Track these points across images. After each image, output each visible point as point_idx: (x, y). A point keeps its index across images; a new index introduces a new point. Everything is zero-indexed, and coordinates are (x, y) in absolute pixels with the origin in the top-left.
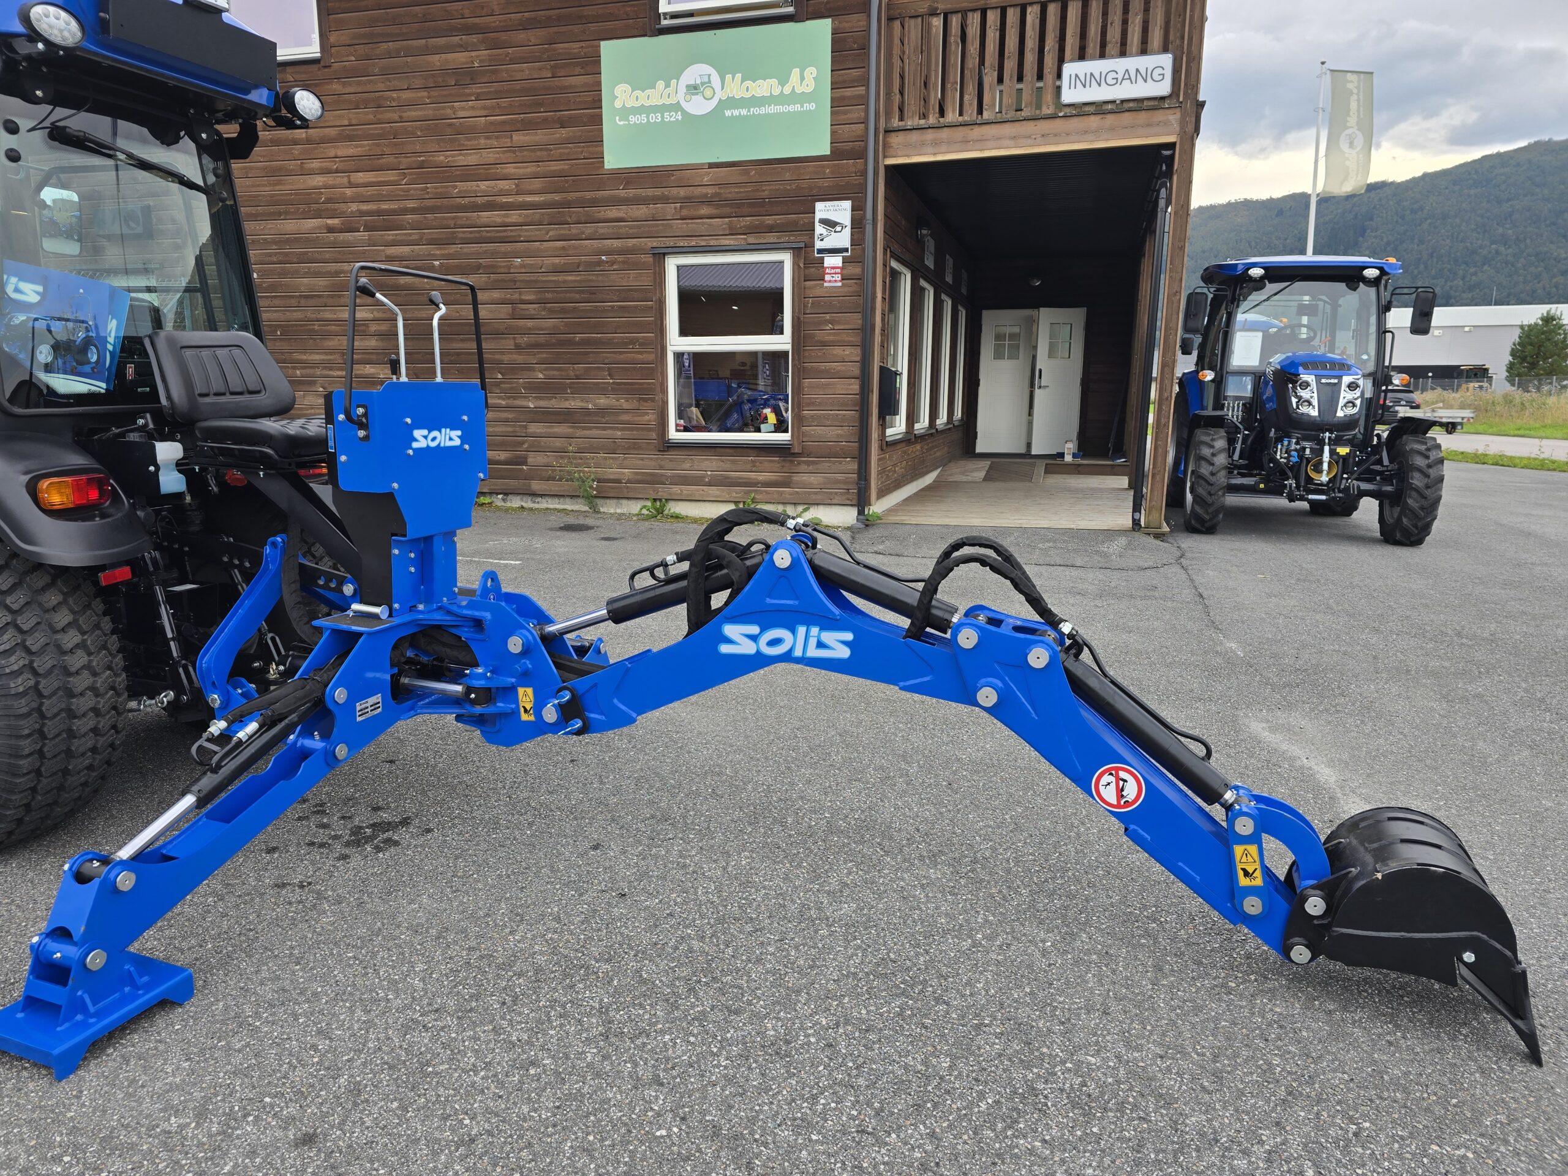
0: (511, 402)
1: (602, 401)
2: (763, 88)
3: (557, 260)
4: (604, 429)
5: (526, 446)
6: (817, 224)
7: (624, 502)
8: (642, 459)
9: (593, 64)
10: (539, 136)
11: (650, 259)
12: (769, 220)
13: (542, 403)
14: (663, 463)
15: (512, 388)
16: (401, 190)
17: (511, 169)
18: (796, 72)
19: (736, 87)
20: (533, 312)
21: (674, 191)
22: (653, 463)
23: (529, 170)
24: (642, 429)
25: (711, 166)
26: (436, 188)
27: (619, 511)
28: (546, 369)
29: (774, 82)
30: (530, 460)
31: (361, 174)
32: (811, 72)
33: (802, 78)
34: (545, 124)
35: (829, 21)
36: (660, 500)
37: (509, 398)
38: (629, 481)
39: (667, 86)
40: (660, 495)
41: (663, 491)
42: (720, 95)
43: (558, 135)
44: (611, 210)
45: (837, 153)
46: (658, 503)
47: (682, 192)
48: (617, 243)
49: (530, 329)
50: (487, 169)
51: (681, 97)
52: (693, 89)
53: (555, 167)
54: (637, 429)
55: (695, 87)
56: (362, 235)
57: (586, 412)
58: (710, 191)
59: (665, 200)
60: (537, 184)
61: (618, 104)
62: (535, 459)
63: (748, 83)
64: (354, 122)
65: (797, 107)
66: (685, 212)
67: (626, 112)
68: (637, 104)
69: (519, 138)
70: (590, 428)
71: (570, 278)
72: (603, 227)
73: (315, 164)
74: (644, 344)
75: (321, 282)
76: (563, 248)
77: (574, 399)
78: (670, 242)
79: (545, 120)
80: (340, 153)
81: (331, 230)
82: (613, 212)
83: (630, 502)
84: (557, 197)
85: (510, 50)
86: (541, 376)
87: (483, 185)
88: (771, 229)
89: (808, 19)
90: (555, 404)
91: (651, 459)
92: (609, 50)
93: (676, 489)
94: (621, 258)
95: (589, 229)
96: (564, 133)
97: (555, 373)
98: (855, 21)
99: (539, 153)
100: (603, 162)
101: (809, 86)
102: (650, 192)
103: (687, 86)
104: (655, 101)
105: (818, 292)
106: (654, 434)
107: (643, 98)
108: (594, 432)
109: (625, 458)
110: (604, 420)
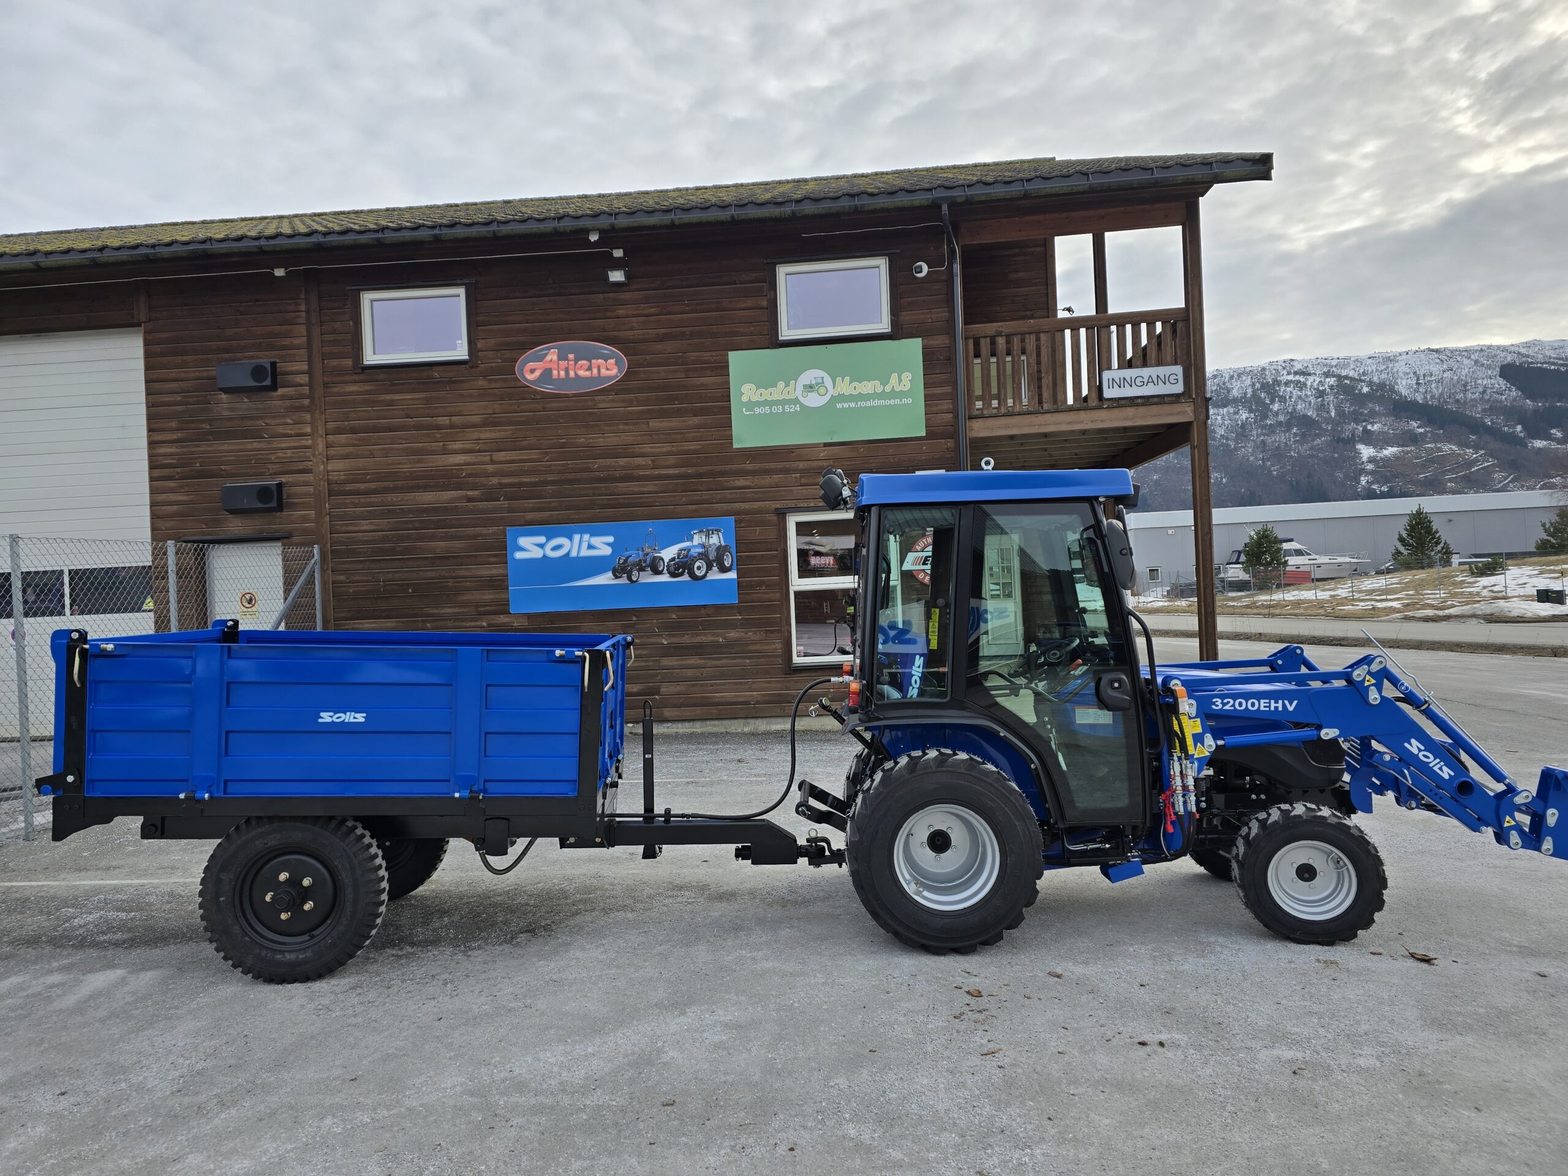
1: (733, 634)
2: (867, 387)
4: (736, 658)
5: (659, 677)
7: (752, 721)
8: (769, 682)
9: (723, 368)
10: (674, 423)
11: (774, 518)
13: (674, 640)
14: (787, 685)
15: (645, 629)
16: (541, 465)
17: (647, 449)
18: (895, 376)
19: (844, 387)
21: (794, 465)
22: (779, 685)
23: (665, 449)
24: (769, 656)
25: (826, 445)
26: (576, 464)
27: (745, 730)
28: (679, 611)
29: (877, 383)
30: (663, 690)
31: (503, 453)
32: (907, 376)
33: (900, 381)
34: (679, 413)
35: (920, 340)
37: (642, 637)
38: (758, 703)
39: (787, 385)
42: (831, 392)
43: (690, 422)
44: (739, 480)
45: (931, 434)
47: (801, 465)
48: (744, 505)
50: (624, 449)
51: (799, 393)
52: (810, 388)
53: (684, 446)
54: (764, 657)
55: (811, 387)
56: (503, 503)
57: (717, 645)
58: (826, 463)
59: (786, 471)
60: (672, 460)
61: (745, 399)
62: (667, 689)
63: (855, 384)
64: (498, 411)
65: (898, 401)
66: (803, 481)
67: (751, 405)
68: (762, 399)
69: (655, 424)
70: (721, 659)
72: (732, 493)
73: (458, 446)
74: (770, 585)
75: (458, 544)
76: (696, 511)
77: (706, 634)
78: (791, 504)
79: (679, 410)
80: (483, 436)
81: (470, 500)
82: (741, 482)
83: (755, 722)
85: (648, 357)
86: (674, 617)
87: (622, 461)
89: (902, 338)
90: (687, 639)
91: (778, 682)
92: (736, 359)
94: (747, 517)
95: (719, 495)
96: (696, 420)
97: (688, 613)
98: (940, 341)
99: (674, 436)
100: (732, 443)
101: (906, 385)
102: (773, 465)
103: (804, 386)
104: (775, 397)
106: (780, 660)
107: (766, 394)
108: (725, 661)
109: (754, 682)
110: (734, 651)
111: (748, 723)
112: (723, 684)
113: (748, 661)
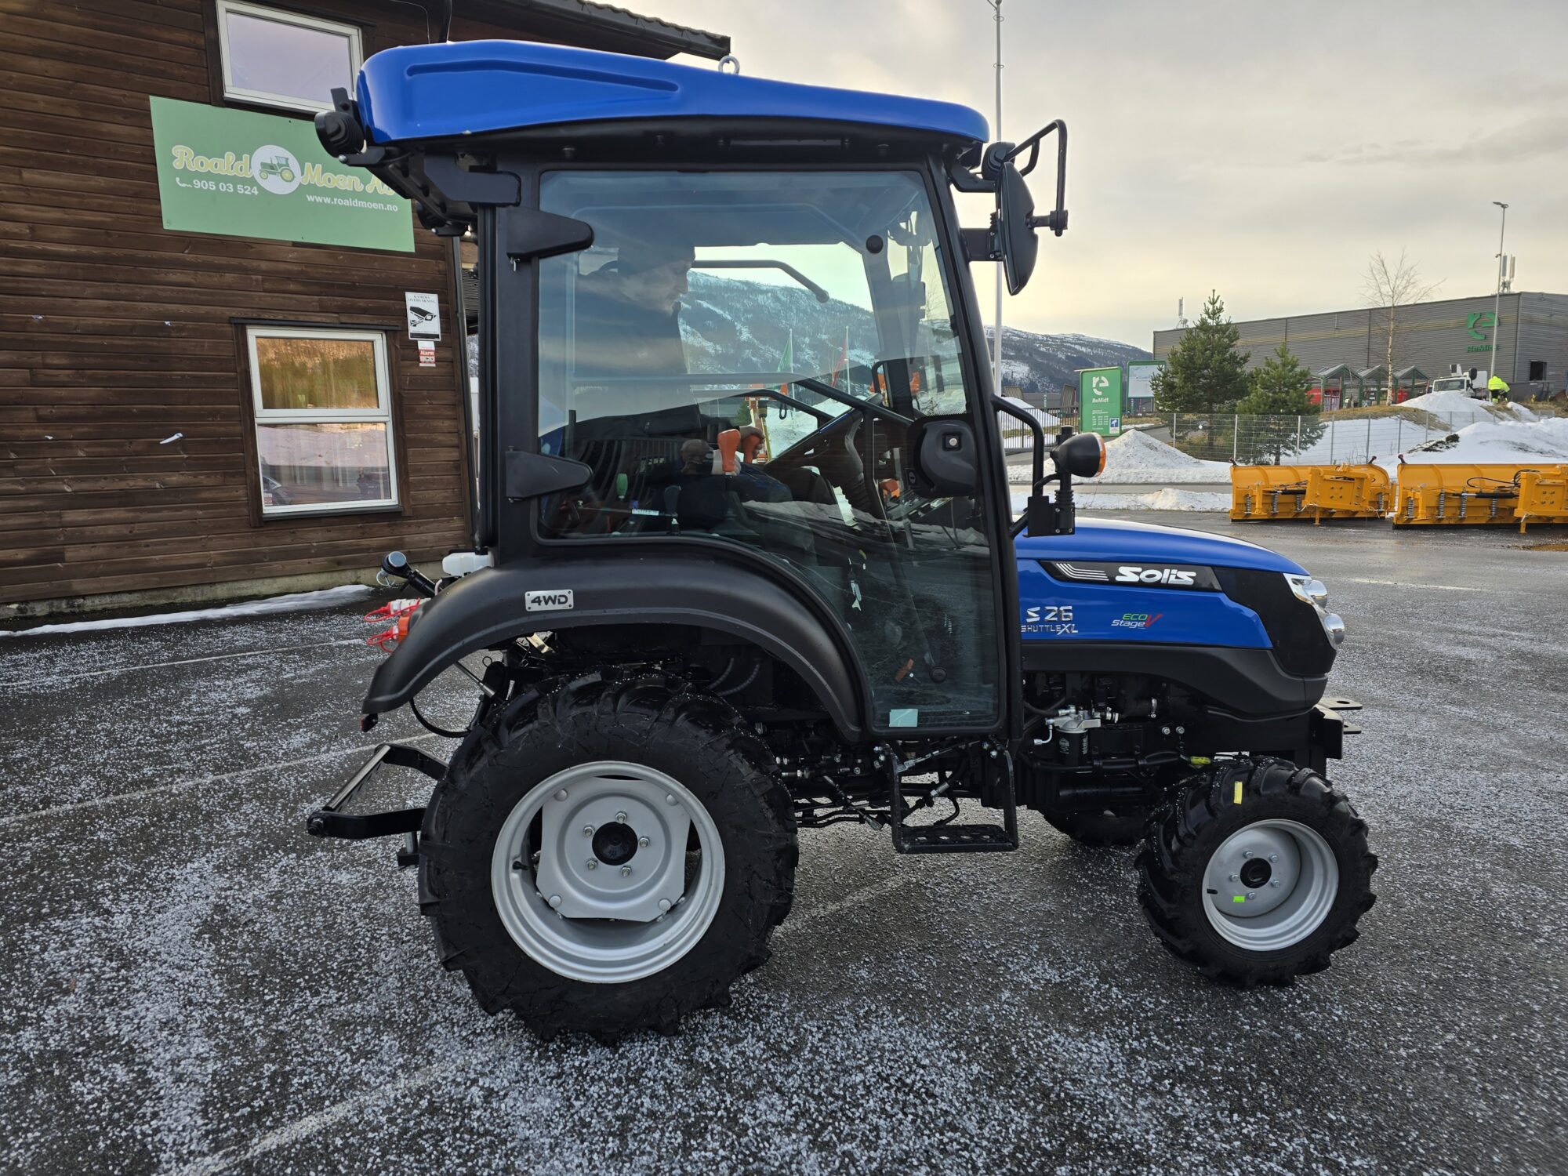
2: (346, 181)
3: (100, 321)
6: (409, 312)
9: (144, 117)
11: (228, 329)
12: (362, 303)
13: (85, 486)
17: (21, 210)
19: (316, 176)
20: (66, 379)
21: (255, 263)
23: (51, 216)
25: (295, 244)
29: (356, 178)
34: (72, 167)
39: (239, 158)
42: (298, 180)
43: (93, 183)
44: (174, 274)
45: (421, 252)
47: (264, 265)
48: (183, 309)
49: (61, 398)
51: (256, 172)
52: (270, 168)
53: (89, 216)
55: (272, 167)
58: (295, 268)
59: (242, 270)
60: (65, 232)
61: (178, 165)
63: (329, 175)
65: (381, 206)
66: (268, 286)
67: (187, 175)
68: (203, 170)
69: (32, 176)
71: (120, 342)
72: (164, 290)
74: (228, 415)
76: (109, 308)
78: (252, 313)
79: (74, 163)
82: (176, 276)
84: (95, 251)
85: (15, 75)
88: (364, 311)
90: (105, 485)
92: (161, 107)
94: (190, 325)
95: (146, 291)
96: (101, 182)
99: (65, 198)
100: (161, 222)
102: (223, 260)
103: (262, 164)
104: (225, 171)
105: (414, 371)
107: (209, 165)
108: (165, 514)
112: (165, 543)
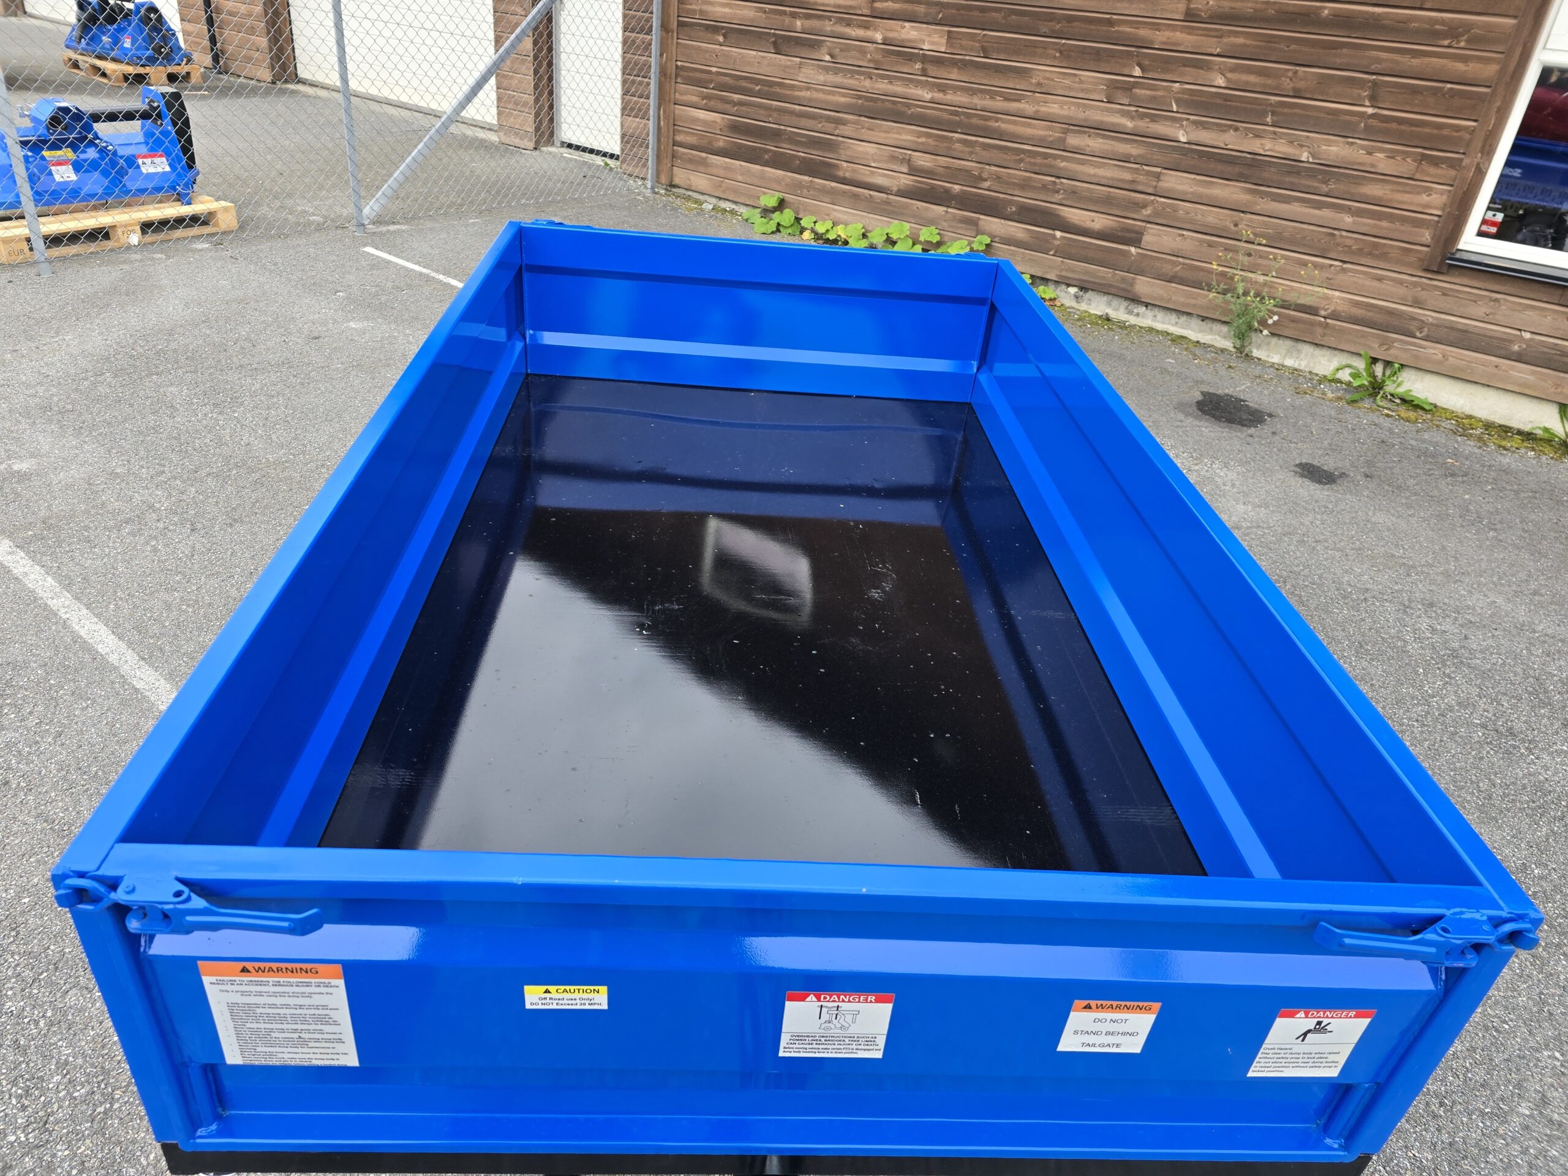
0: (1143, 125)
1: (1335, 149)
4: (1319, 206)
5: (1147, 212)
7: (1307, 349)
8: (1380, 279)
14: (1423, 295)
15: (1153, 99)
22: (1402, 291)
24: (1404, 220)
27: (1289, 362)
28: (1234, 69)
30: (1147, 239)
36: (1388, 364)
37: (1142, 116)
38: (1335, 316)
40: (1395, 354)
41: (1399, 348)
46: (1379, 369)
54: (1391, 218)
57: (1291, 167)
62: (1156, 238)
70: (1287, 200)
77: (1275, 136)
83: (1318, 352)
86: (1220, 81)
91: (1401, 282)
93: (1435, 351)
97: (1252, 78)
106: (1426, 236)
109: (1344, 270)
110: (1325, 188)
111: (1299, 351)
113: (1348, 220)
